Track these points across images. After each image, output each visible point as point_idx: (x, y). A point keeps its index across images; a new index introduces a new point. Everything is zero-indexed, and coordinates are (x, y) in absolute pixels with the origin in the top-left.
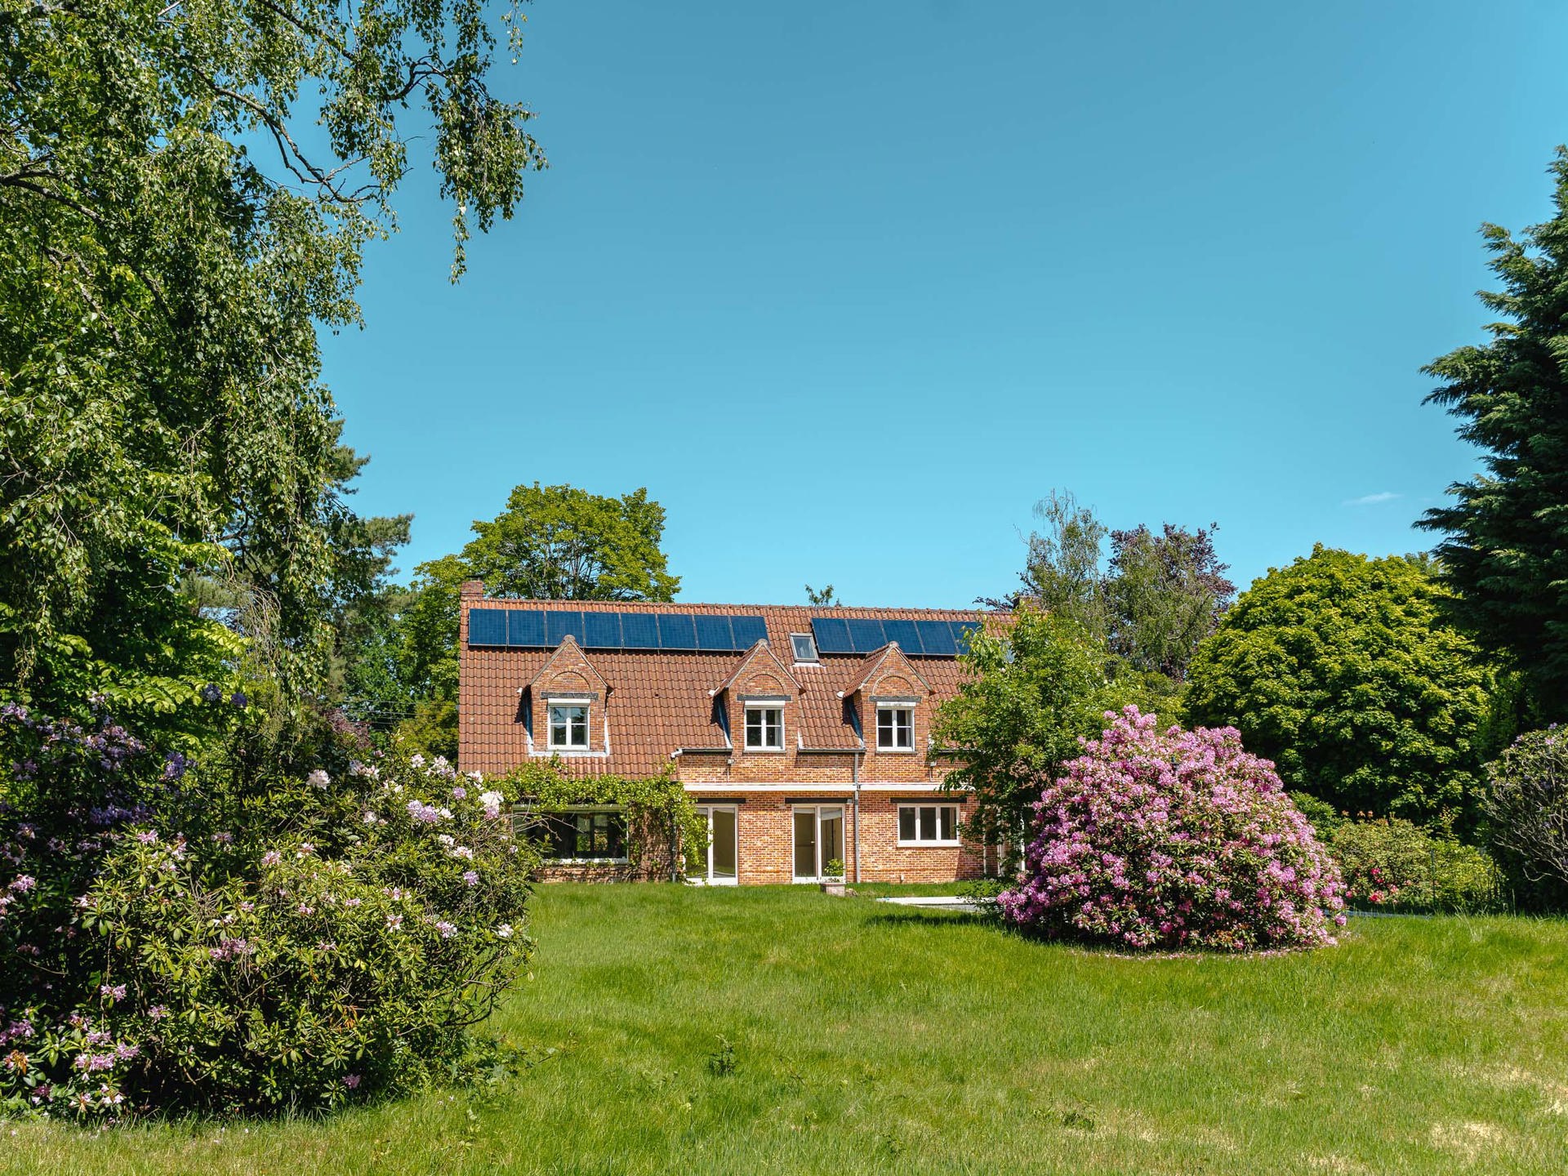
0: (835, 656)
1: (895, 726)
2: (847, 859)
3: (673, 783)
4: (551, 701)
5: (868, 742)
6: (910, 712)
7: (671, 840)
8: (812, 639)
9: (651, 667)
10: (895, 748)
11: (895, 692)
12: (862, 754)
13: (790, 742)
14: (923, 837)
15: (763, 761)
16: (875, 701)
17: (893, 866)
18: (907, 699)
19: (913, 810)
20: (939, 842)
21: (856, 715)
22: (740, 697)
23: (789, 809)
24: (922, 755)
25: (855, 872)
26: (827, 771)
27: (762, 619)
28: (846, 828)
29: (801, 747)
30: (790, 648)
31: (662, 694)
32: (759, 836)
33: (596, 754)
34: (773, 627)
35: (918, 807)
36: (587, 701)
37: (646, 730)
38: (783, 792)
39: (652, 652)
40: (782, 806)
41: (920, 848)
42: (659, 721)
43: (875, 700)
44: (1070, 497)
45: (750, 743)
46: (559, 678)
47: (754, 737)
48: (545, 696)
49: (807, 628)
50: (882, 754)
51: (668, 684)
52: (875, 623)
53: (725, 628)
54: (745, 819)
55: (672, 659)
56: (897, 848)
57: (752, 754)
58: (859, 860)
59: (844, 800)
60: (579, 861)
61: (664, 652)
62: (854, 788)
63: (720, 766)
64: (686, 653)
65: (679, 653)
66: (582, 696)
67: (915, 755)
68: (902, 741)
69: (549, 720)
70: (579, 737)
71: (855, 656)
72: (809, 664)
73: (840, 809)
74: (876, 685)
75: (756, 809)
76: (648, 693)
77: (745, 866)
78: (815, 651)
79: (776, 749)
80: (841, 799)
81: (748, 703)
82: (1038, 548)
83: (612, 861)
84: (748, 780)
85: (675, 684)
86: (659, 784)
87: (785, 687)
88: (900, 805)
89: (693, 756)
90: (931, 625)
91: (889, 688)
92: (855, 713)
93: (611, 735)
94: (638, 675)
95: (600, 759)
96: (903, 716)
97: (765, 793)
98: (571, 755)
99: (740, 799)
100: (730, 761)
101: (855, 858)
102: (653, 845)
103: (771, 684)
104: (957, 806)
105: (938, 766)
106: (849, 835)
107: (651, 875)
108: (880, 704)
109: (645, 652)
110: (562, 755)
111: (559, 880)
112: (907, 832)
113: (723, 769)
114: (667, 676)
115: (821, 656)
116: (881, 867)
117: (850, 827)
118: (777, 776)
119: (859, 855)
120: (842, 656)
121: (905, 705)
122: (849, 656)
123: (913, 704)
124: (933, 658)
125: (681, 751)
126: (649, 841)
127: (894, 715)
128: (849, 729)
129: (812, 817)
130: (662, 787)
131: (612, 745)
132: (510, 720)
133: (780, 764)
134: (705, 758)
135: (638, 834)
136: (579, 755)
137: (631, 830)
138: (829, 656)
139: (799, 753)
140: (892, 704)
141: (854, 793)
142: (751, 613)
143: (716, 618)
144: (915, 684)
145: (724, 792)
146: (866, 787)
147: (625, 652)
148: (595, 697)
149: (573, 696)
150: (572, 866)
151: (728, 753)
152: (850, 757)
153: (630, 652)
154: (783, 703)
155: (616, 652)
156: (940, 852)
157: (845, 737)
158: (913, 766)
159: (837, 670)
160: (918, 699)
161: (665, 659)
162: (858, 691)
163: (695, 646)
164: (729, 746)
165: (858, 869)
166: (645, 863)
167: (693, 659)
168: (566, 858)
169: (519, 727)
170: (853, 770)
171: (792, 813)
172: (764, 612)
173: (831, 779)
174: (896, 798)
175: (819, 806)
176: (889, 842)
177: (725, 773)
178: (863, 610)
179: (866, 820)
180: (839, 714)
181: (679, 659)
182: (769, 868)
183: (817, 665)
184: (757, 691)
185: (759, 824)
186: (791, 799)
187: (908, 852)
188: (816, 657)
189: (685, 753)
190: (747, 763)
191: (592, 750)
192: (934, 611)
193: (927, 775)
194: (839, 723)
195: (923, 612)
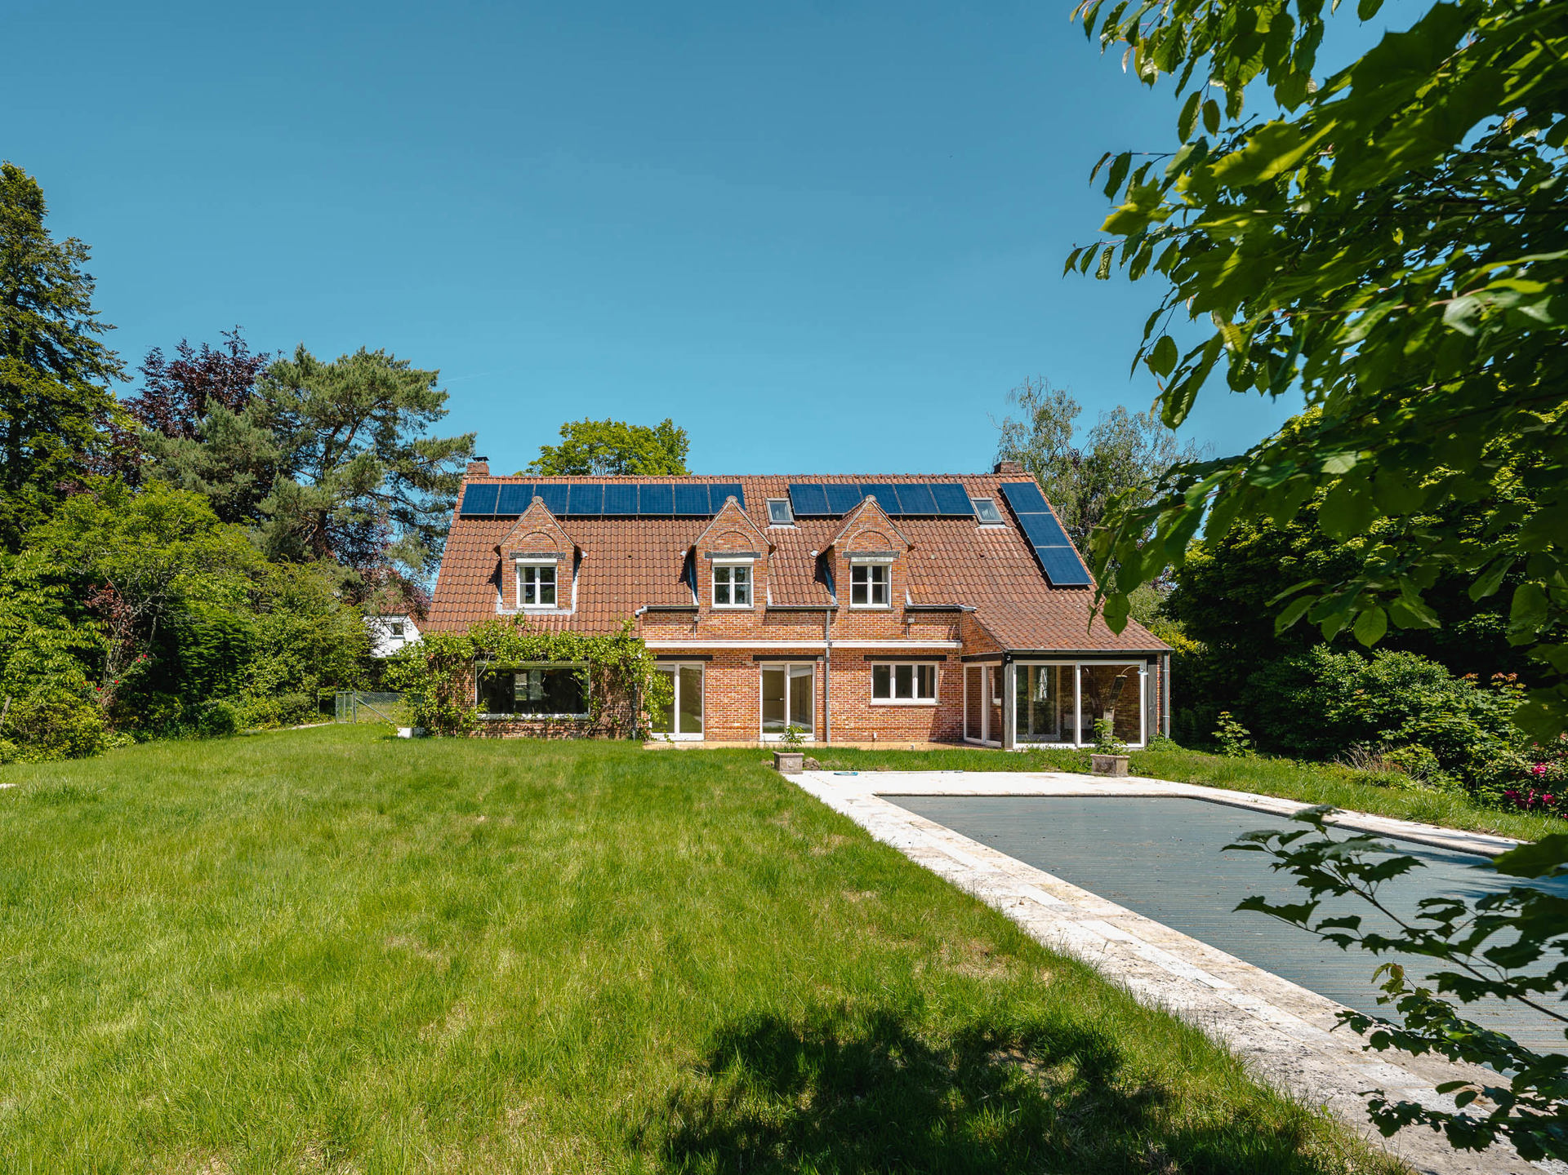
0: (811, 518)
1: (870, 583)
2: (816, 717)
3: (633, 640)
4: (519, 560)
5: (842, 598)
6: (886, 568)
7: (632, 695)
8: (788, 503)
9: (628, 532)
10: (870, 604)
11: (871, 548)
12: (834, 611)
13: (758, 600)
14: (898, 695)
15: (731, 618)
16: (850, 557)
17: (865, 724)
18: (884, 554)
19: (888, 667)
20: (915, 700)
21: (830, 573)
22: (708, 555)
23: (757, 666)
24: (899, 611)
25: (825, 730)
26: (798, 628)
27: (740, 486)
28: (816, 686)
29: (770, 604)
30: (765, 512)
31: (635, 555)
32: (726, 693)
33: (560, 613)
34: (751, 494)
35: (893, 665)
36: (554, 560)
37: (614, 589)
38: (751, 649)
39: (630, 518)
40: (749, 664)
41: (895, 707)
42: (629, 580)
43: (848, 556)
44: (1044, 382)
45: (718, 601)
46: (527, 539)
47: (722, 595)
48: (514, 557)
49: (785, 494)
50: (856, 611)
51: (643, 547)
52: (854, 487)
53: (703, 496)
54: (711, 676)
55: (649, 524)
56: (870, 707)
57: (719, 611)
58: (829, 718)
59: (814, 658)
60: (540, 716)
61: (643, 518)
62: (823, 645)
63: (687, 623)
64: (663, 518)
65: (656, 518)
66: (549, 556)
67: (891, 612)
68: (878, 597)
69: (518, 580)
70: (548, 597)
71: (831, 518)
72: (785, 528)
73: (811, 666)
74: (850, 541)
75: (723, 666)
76: (621, 555)
77: (712, 722)
78: (791, 514)
79: (745, 606)
80: (812, 656)
81: (715, 560)
82: (1010, 430)
83: (572, 716)
84: (715, 637)
85: (649, 547)
86: (618, 641)
87: (755, 544)
88: (874, 663)
89: (657, 614)
90: (911, 487)
91: (865, 543)
92: (828, 570)
93: (580, 594)
94: (614, 539)
95: (564, 617)
96: (878, 572)
97: (732, 650)
98: (537, 613)
99: (707, 656)
100: (696, 619)
101: (825, 716)
102: (613, 703)
103: (741, 541)
104: (936, 664)
105: (916, 623)
106: (819, 692)
107: (611, 732)
108: (854, 560)
109: (623, 518)
110: (527, 613)
111: (522, 734)
112: (882, 690)
113: (690, 627)
114: (642, 539)
115: (797, 518)
116: (852, 725)
117: (820, 684)
118: (745, 634)
119: (829, 713)
120: (818, 518)
121: (882, 560)
122: (824, 518)
123: (891, 559)
124: (911, 518)
125: (645, 609)
126: (609, 698)
127: (870, 571)
128: (821, 587)
129: (781, 675)
130: (621, 643)
131: (579, 603)
132: (485, 580)
133: (749, 622)
134: (672, 616)
135: (597, 690)
136: (545, 613)
137: (592, 686)
138: (804, 518)
139: (768, 611)
140: (867, 559)
141: (825, 650)
142: (730, 482)
143: (697, 486)
144: (892, 540)
145: (690, 649)
146: (837, 644)
147: (605, 518)
148: (561, 556)
149: (540, 556)
150: (532, 721)
151: (695, 611)
152: (821, 614)
153: (609, 518)
154: (751, 560)
155: (597, 518)
156: (916, 710)
157: (817, 595)
158: (889, 623)
159: (812, 531)
160: (896, 555)
161: (642, 524)
162: (831, 547)
163: (672, 511)
164: (696, 603)
165: (829, 726)
166: (604, 719)
167: (669, 523)
168: (527, 713)
169: (492, 587)
170: (825, 628)
171: (760, 670)
172: (742, 481)
173: (801, 637)
174: (870, 656)
175: (788, 664)
176: (865, 698)
177: (692, 630)
178: (841, 477)
179: (836, 678)
180: (811, 572)
181: (655, 523)
182: (736, 725)
183: (792, 527)
184: (726, 548)
185: (726, 681)
186: (760, 656)
187: (881, 710)
188: (792, 519)
189: (650, 610)
190: (715, 621)
191: (560, 608)
192: (913, 477)
193: (904, 632)
194: (811, 580)
195: (902, 477)
